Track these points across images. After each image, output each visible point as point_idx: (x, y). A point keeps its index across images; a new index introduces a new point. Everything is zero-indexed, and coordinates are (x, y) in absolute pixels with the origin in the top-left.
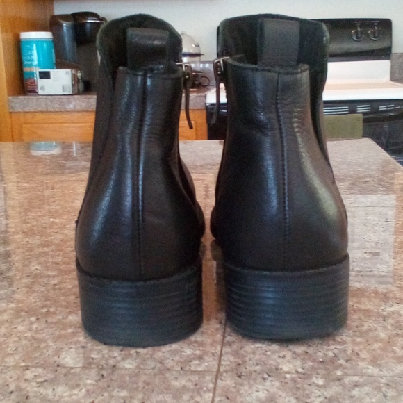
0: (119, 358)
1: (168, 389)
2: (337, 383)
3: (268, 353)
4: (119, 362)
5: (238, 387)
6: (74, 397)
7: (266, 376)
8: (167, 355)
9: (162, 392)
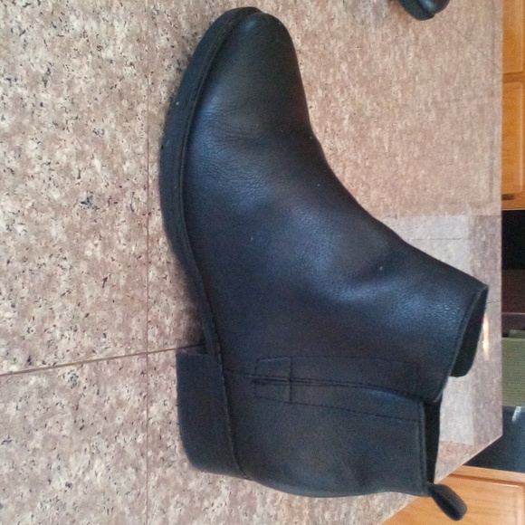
0: (159, 264)
1: (128, 317)
2: (139, 454)
3: (169, 391)
4: (155, 264)
5: (133, 374)
6: (118, 242)
7: (144, 394)
8: (164, 304)
9: (124, 313)
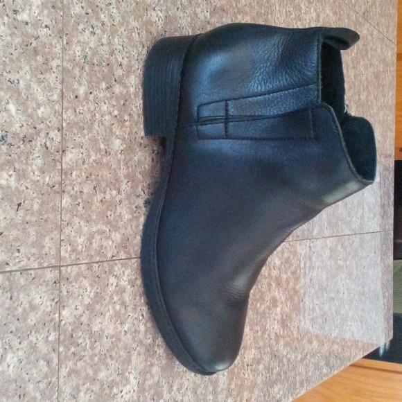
0: (72, 193)
1: (41, 236)
2: (50, 350)
3: (80, 297)
4: (69, 193)
5: (45, 284)
6: (32, 174)
7: (56, 300)
8: (77, 226)
9: (37, 233)
